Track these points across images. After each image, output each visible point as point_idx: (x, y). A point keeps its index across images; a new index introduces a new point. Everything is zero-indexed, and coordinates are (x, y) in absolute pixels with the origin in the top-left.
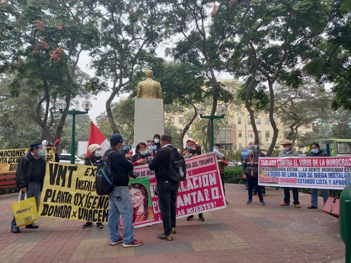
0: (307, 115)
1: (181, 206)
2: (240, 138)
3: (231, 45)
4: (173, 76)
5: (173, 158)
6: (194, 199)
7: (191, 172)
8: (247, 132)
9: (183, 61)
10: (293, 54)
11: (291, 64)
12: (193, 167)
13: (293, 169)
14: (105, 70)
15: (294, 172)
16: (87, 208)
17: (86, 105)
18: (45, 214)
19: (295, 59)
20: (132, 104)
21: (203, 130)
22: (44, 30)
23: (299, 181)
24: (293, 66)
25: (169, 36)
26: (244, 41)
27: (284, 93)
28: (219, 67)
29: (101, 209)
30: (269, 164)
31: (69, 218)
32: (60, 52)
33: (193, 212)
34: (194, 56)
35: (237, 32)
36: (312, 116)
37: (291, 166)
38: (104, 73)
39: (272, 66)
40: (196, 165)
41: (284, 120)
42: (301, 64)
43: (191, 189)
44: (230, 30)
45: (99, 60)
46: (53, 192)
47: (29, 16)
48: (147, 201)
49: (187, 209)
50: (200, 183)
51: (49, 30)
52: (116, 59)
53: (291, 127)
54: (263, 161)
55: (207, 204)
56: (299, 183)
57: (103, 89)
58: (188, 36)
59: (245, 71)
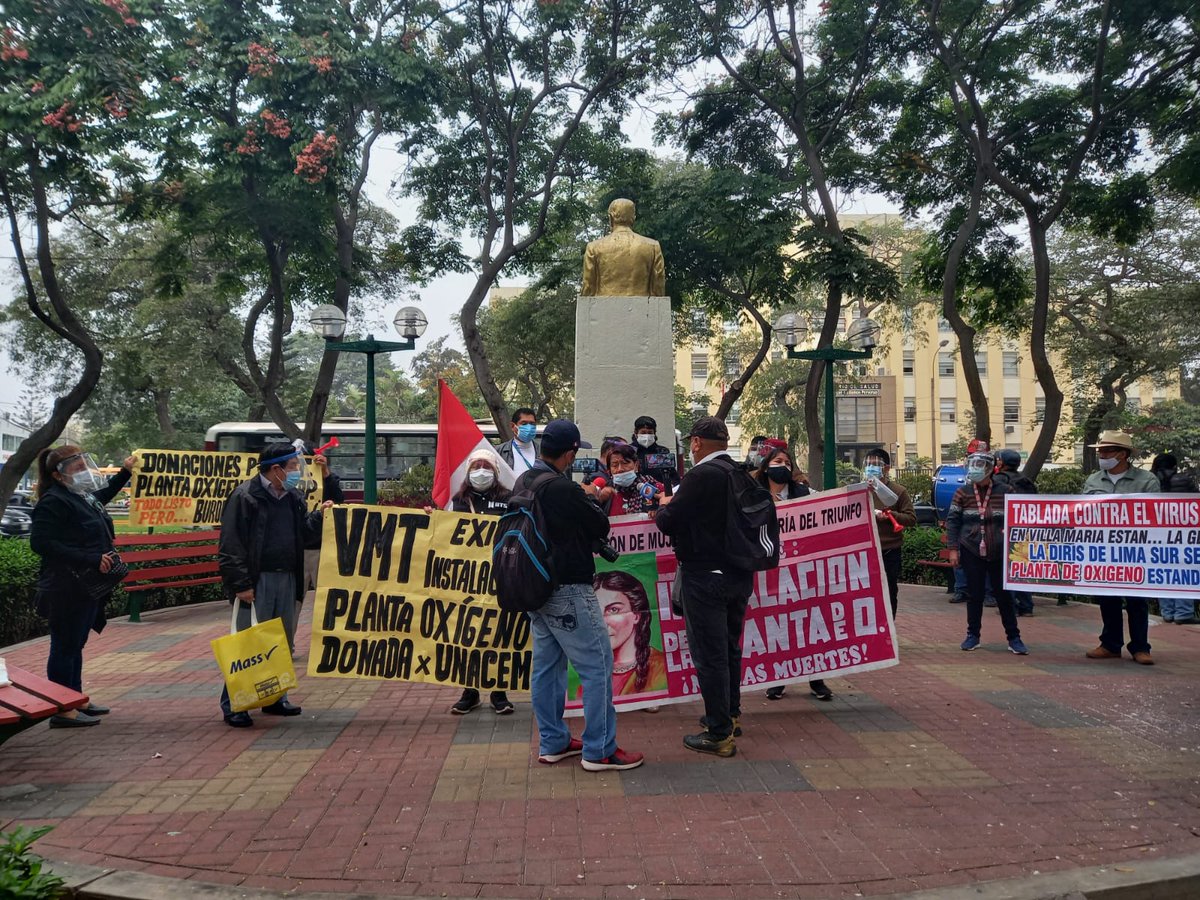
0: (1164, 339)
1: (754, 654)
2: (910, 426)
3: (889, 95)
4: (688, 216)
5: (739, 495)
6: (800, 633)
7: (795, 544)
8: (937, 401)
9: (717, 159)
10: (1120, 118)
11: (1113, 156)
12: (802, 528)
13: (1131, 535)
14: (452, 199)
15: (1134, 544)
16: (462, 647)
17: (407, 321)
18: (331, 668)
19: (1126, 139)
20: (536, 311)
21: (781, 396)
22: (271, 73)
23: (1150, 576)
24: (1120, 162)
25: (670, 70)
26: (939, 78)
27: (1078, 262)
28: (847, 173)
29: (505, 650)
30: (1042, 518)
31: (407, 676)
32: (326, 147)
33: (793, 674)
34: (757, 139)
35: (914, 47)
36: (1182, 343)
37: (1125, 525)
38: (447, 210)
39: (1040, 166)
40: (811, 523)
41: (1075, 358)
42: (1148, 153)
43: (789, 601)
44: (888, 37)
45: (431, 164)
46: (350, 599)
47: (221, 29)
48: (648, 630)
49: (776, 666)
50: (821, 583)
51: (287, 73)
52: (488, 160)
53: (1105, 385)
54: (1019, 510)
55: (840, 651)
56: (1150, 582)
57: (450, 263)
58: (738, 69)
59: (941, 185)
